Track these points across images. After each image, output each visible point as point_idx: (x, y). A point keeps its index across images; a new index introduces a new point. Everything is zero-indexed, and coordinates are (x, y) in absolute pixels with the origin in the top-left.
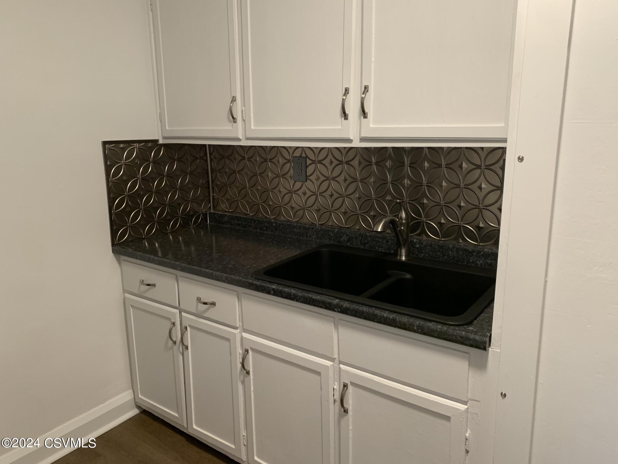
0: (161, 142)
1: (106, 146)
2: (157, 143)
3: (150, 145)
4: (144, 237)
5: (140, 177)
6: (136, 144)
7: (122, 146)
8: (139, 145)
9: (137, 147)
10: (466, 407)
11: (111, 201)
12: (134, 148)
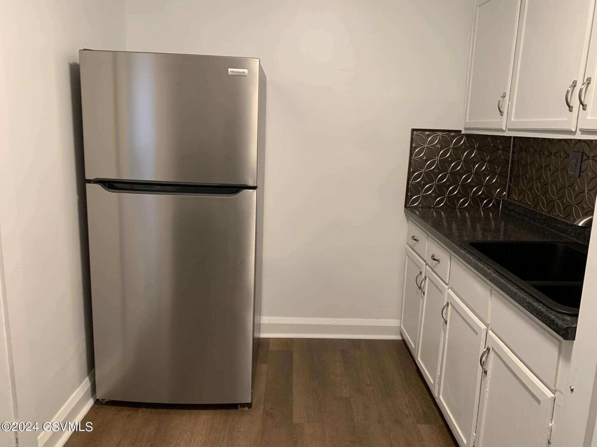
0: (463, 132)
1: (414, 133)
2: (460, 133)
3: (452, 134)
4: (432, 206)
5: (439, 159)
6: (440, 133)
7: (427, 133)
8: (442, 134)
9: (441, 135)
10: (553, 396)
11: (410, 174)
12: (437, 135)
